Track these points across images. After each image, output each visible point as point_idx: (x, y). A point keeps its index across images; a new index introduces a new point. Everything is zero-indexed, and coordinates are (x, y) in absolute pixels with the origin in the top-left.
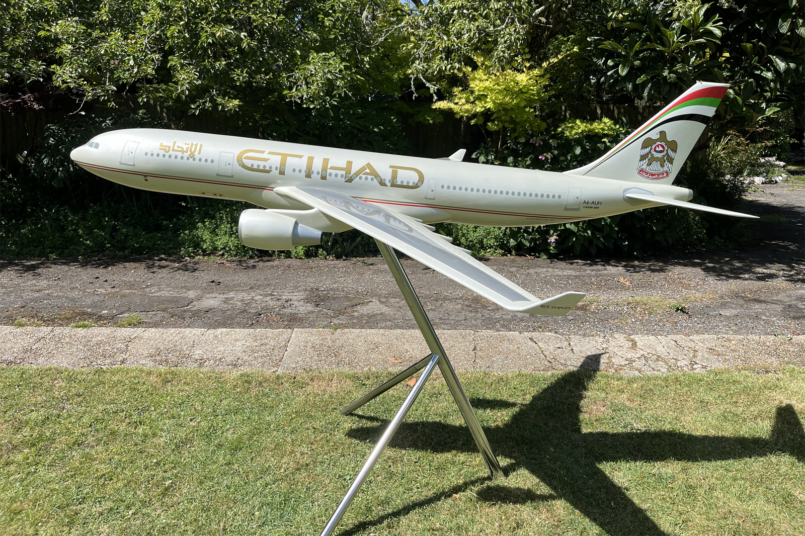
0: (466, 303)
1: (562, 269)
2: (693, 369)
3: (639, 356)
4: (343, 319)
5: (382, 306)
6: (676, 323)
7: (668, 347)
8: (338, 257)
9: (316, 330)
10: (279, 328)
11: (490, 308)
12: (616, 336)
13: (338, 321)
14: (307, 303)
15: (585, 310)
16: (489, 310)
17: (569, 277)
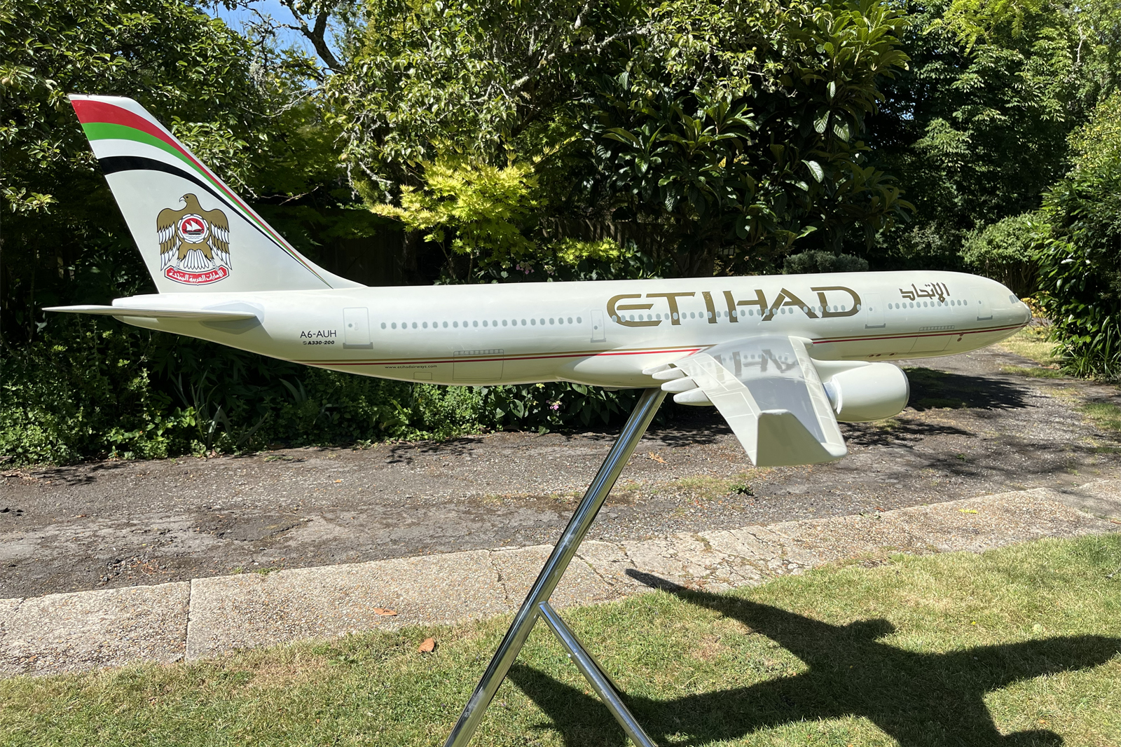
0: (462, 508)
1: (572, 446)
2: (790, 571)
3: (719, 560)
4: (273, 555)
5: (331, 526)
6: (743, 509)
7: (748, 544)
8: (227, 451)
9: (232, 577)
10: (163, 581)
11: (499, 513)
12: (681, 535)
13: (265, 559)
14: (200, 532)
15: (628, 502)
16: (499, 516)
17: (584, 457)
